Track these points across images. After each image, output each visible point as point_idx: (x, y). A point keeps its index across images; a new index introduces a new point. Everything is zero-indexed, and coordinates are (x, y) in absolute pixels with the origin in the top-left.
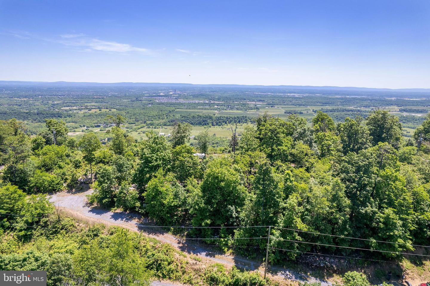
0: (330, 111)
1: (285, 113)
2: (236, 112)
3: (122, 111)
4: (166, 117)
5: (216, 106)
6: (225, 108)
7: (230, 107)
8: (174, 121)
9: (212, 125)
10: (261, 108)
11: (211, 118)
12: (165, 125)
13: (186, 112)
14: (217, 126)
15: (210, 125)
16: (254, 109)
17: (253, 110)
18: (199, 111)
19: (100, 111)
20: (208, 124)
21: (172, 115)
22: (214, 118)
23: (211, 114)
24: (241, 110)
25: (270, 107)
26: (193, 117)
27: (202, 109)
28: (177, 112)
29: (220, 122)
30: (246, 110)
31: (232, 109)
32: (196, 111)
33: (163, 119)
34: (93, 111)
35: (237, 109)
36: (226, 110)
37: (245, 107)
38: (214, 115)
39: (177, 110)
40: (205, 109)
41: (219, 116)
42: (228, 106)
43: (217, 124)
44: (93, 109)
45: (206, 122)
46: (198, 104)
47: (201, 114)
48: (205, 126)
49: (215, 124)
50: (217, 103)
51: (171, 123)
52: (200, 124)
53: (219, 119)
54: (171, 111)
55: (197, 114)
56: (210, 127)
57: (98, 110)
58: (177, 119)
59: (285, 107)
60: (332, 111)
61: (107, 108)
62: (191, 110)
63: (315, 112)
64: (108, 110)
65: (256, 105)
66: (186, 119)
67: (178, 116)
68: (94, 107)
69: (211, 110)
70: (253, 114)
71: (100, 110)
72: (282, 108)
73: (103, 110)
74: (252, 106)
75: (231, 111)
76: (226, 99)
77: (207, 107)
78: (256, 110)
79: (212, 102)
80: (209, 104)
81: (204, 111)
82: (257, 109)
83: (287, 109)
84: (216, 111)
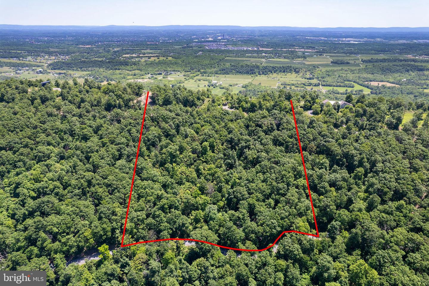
0: (380, 61)
1: (332, 62)
2: (283, 61)
3: (178, 60)
4: (217, 66)
5: (264, 54)
6: (273, 56)
7: (277, 54)
8: (224, 70)
9: (259, 74)
10: (309, 56)
11: (258, 67)
12: (216, 73)
13: (235, 60)
14: (264, 76)
15: (257, 74)
16: (302, 57)
17: (300, 59)
18: (247, 59)
19: (158, 60)
20: (255, 73)
21: (222, 64)
22: (261, 68)
23: (258, 62)
24: (288, 58)
25: (319, 56)
26: (242, 66)
27: (250, 57)
28: (227, 61)
29: (266, 71)
30: (293, 59)
31: (279, 57)
32: (245, 59)
33: (214, 68)
34: (152, 59)
35: (285, 58)
36: (273, 58)
37: (293, 55)
38: (261, 64)
39: (227, 58)
40: (253, 57)
41: (266, 65)
42: (276, 53)
43: (263, 73)
44: (152, 57)
45: (253, 71)
46: (247, 51)
47: (249, 64)
48: (253, 75)
49: (261, 73)
50: (265, 51)
51: (222, 72)
52: (247, 73)
53: (265, 68)
54: (221, 59)
55: (246, 63)
56: (257, 76)
57: (156, 58)
58: (227, 68)
59: (334, 56)
60: (382, 61)
61: (164, 57)
62: (240, 59)
63: (363, 62)
64: (165, 58)
65: (304, 54)
66: (235, 68)
67: (228, 65)
68: (153, 55)
69: (259, 58)
70: (299, 63)
71: (158, 58)
72: (331, 56)
73: (161, 58)
74: (300, 54)
75: (278, 60)
76: (274, 45)
77: (255, 55)
78: (303, 59)
79: (261, 49)
80: (258, 52)
81: (253, 60)
82: (305, 57)
83: (334, 58)
84: (263, 60)
